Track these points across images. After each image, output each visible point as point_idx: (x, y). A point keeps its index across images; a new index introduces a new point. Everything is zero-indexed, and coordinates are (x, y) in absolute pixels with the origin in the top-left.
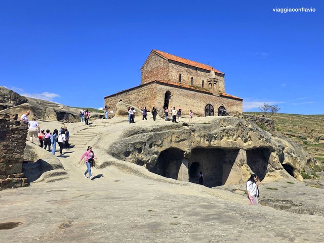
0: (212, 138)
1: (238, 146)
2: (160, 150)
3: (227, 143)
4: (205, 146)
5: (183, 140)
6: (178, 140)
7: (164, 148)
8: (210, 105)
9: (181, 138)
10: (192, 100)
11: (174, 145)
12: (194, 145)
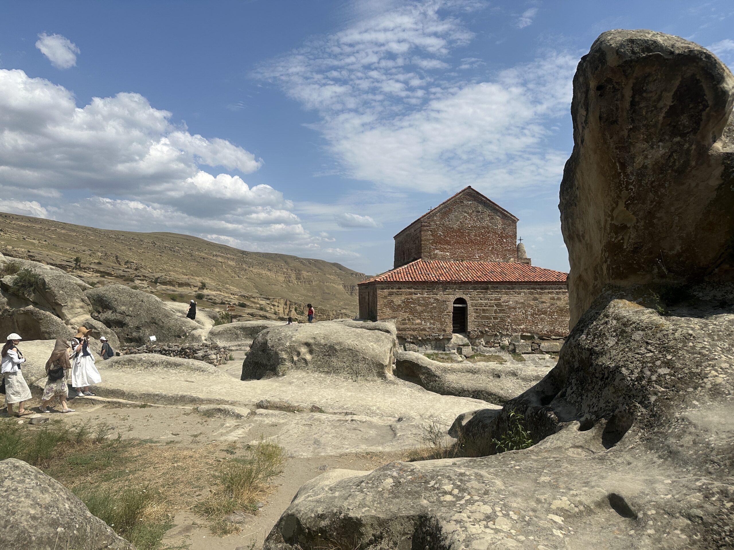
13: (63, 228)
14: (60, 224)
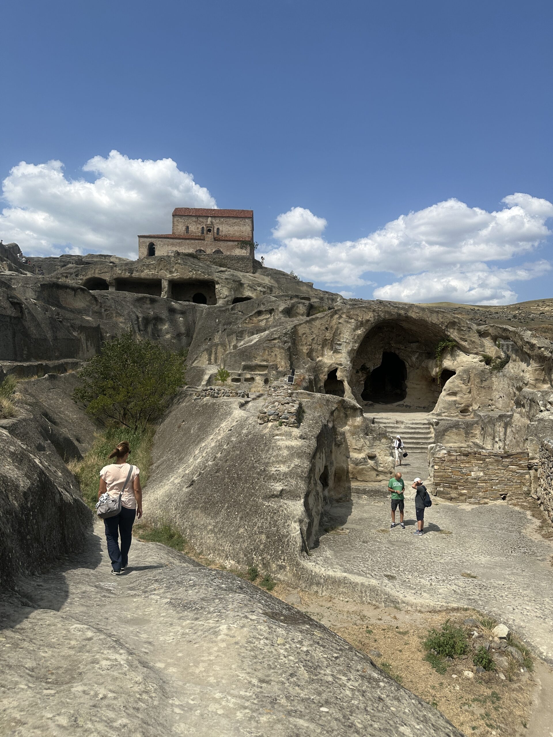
0: (133, 271)
1: (160, 278)
2: (85, 278)
4: (126, 277)
5: (106, 272)
6: (100, 272)
7: (87, 277)
8: (200, 250)
9: (103, 271)
11: (97, 276)
12: (115, 276)
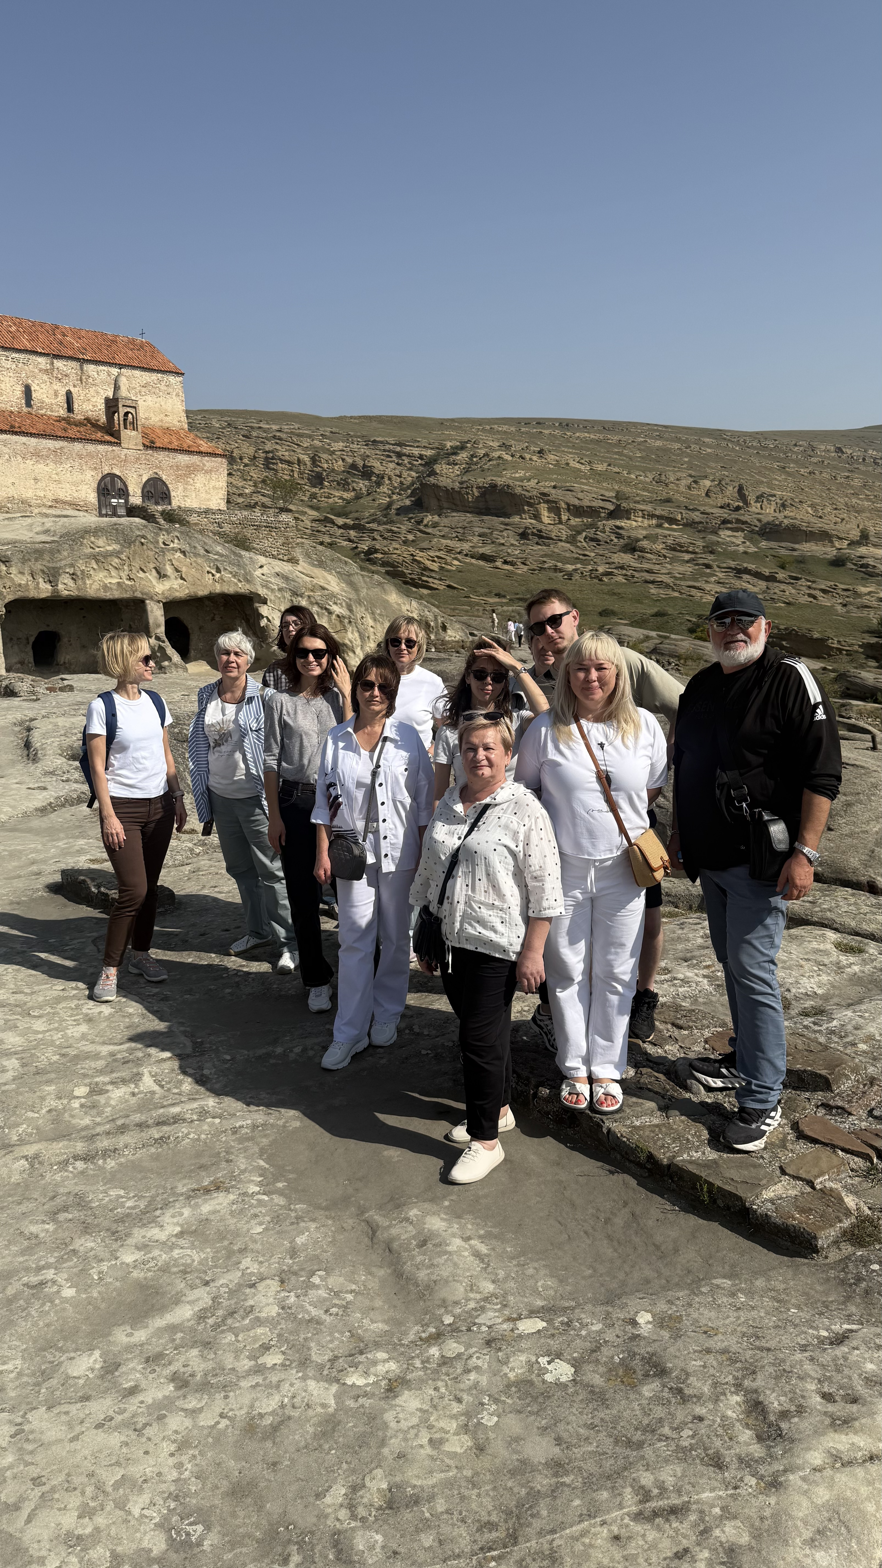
0: (60, 576)
1: (138, 595)
3: (106, 587)
8: (112, 476)
10: (52, 465)
12: (10, 594)
13: (660, 437)
14: (657, 430)
